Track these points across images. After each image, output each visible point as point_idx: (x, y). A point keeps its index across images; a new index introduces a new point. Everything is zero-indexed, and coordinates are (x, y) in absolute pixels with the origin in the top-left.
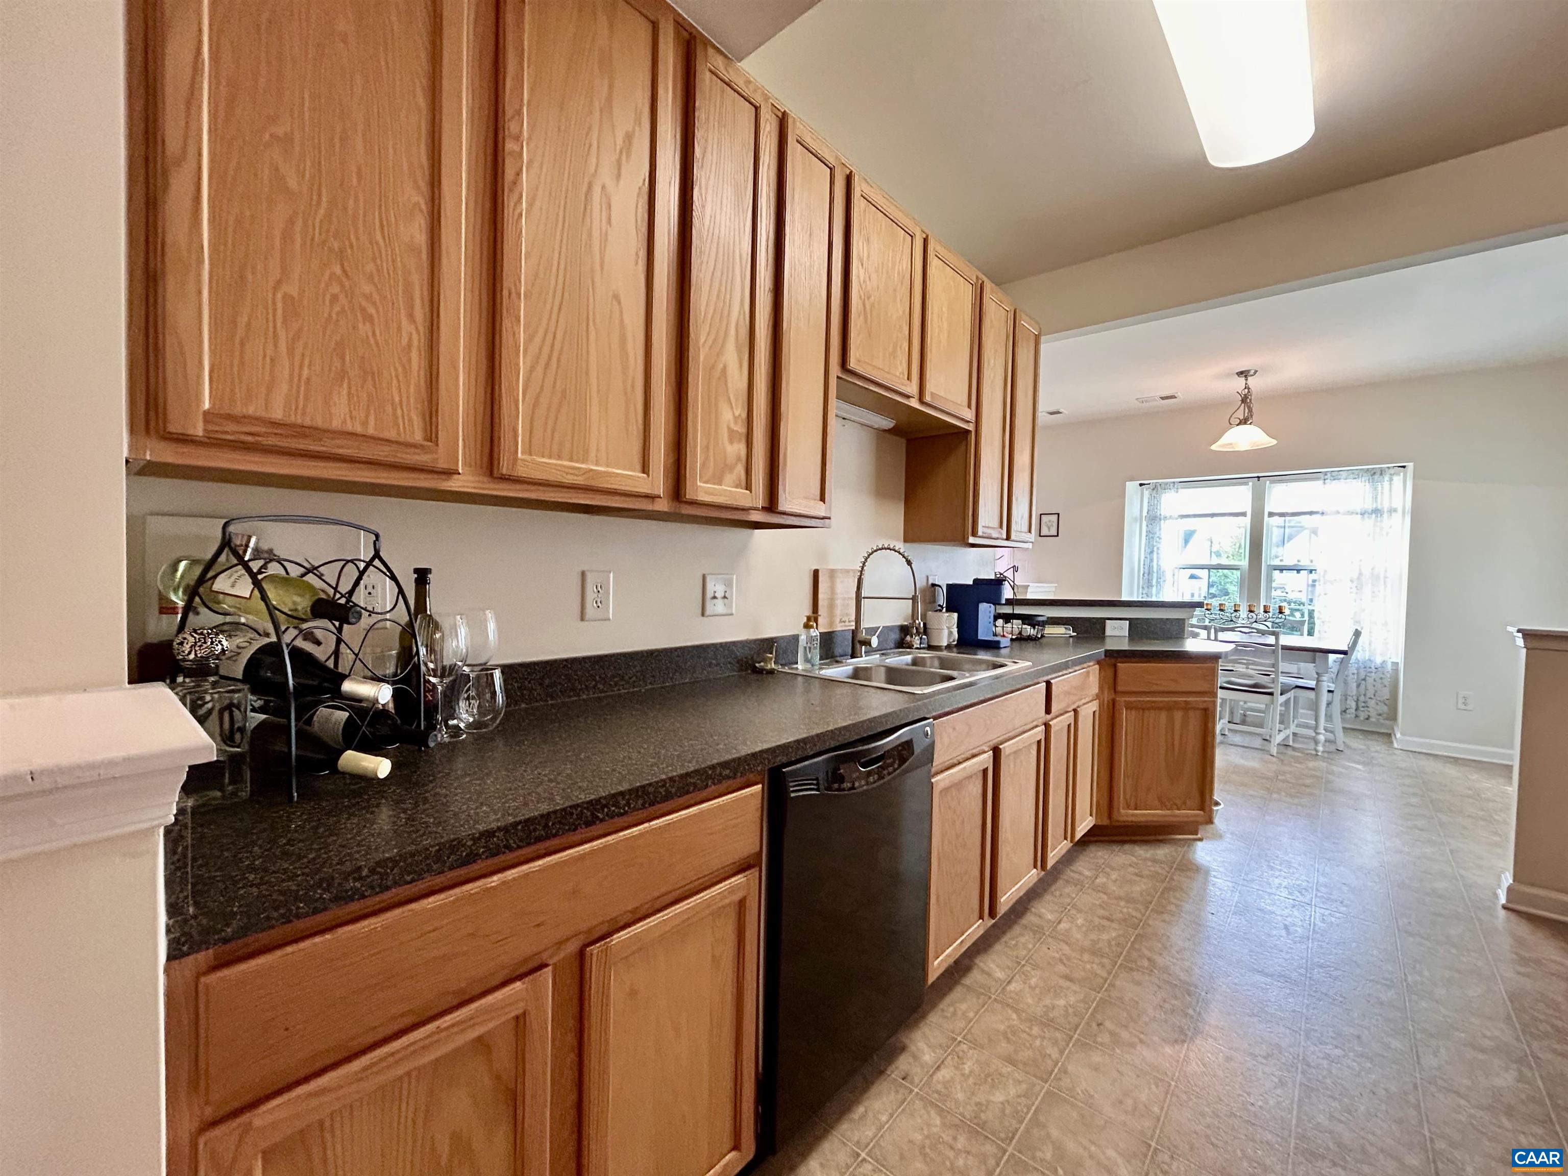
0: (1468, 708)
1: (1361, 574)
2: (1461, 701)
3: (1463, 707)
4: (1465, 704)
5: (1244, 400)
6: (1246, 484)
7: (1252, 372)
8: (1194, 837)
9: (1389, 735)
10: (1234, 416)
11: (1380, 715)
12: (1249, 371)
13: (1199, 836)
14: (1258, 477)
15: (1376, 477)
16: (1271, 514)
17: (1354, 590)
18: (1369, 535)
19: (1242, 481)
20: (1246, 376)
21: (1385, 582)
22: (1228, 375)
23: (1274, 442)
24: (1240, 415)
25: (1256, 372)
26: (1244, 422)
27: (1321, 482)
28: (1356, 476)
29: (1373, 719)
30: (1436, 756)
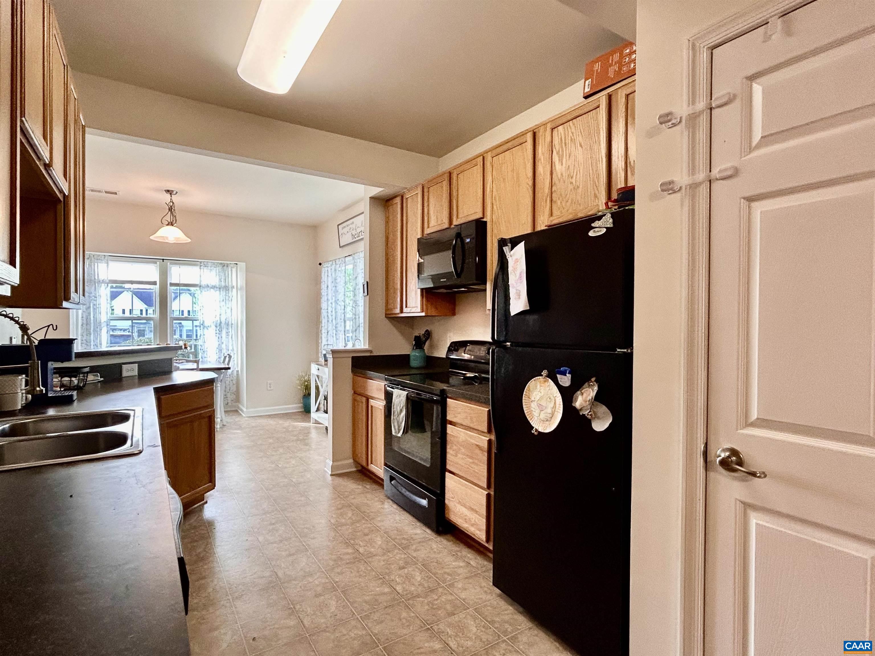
0: (272, 388)
1: (221, 323)
2: (269, 386)
3: (269, 389)
4: (270, 387)
5: (170, 209)
6: (156, 263)
7: (175, 192)
8: (203, 502)
9: (236, 411)
10: (164, 218)
11: (232, 401)
12: (172, 191)
13: (205, 501)
14: (163, 259)
15: (225, 267)
16: (172, 285)
17: (218, 332)
18: (223, 300)
19: (153, 261)
20: (171, 194)
21: (231, 327)
22: (157, 190)
23: (190, 240)
24: (168, 218)
25: (177, 193)
26: (171, 224)
27: (199, 267)
28: (215, 266)
29: (230, 404)
30: (261, 416)
